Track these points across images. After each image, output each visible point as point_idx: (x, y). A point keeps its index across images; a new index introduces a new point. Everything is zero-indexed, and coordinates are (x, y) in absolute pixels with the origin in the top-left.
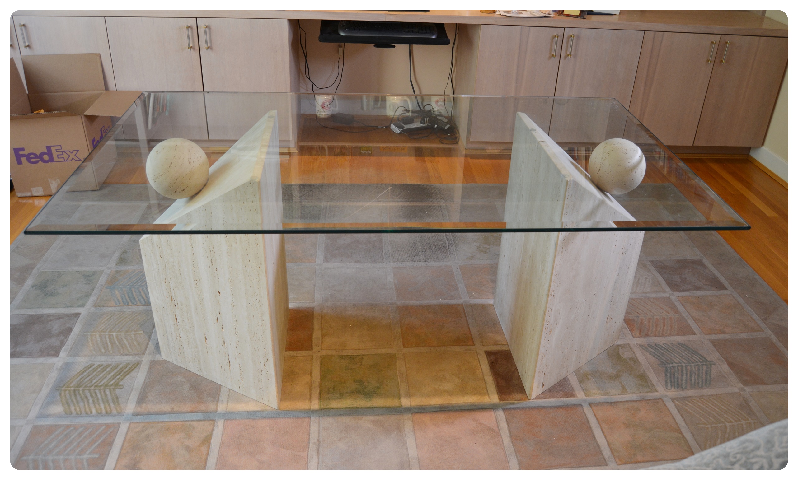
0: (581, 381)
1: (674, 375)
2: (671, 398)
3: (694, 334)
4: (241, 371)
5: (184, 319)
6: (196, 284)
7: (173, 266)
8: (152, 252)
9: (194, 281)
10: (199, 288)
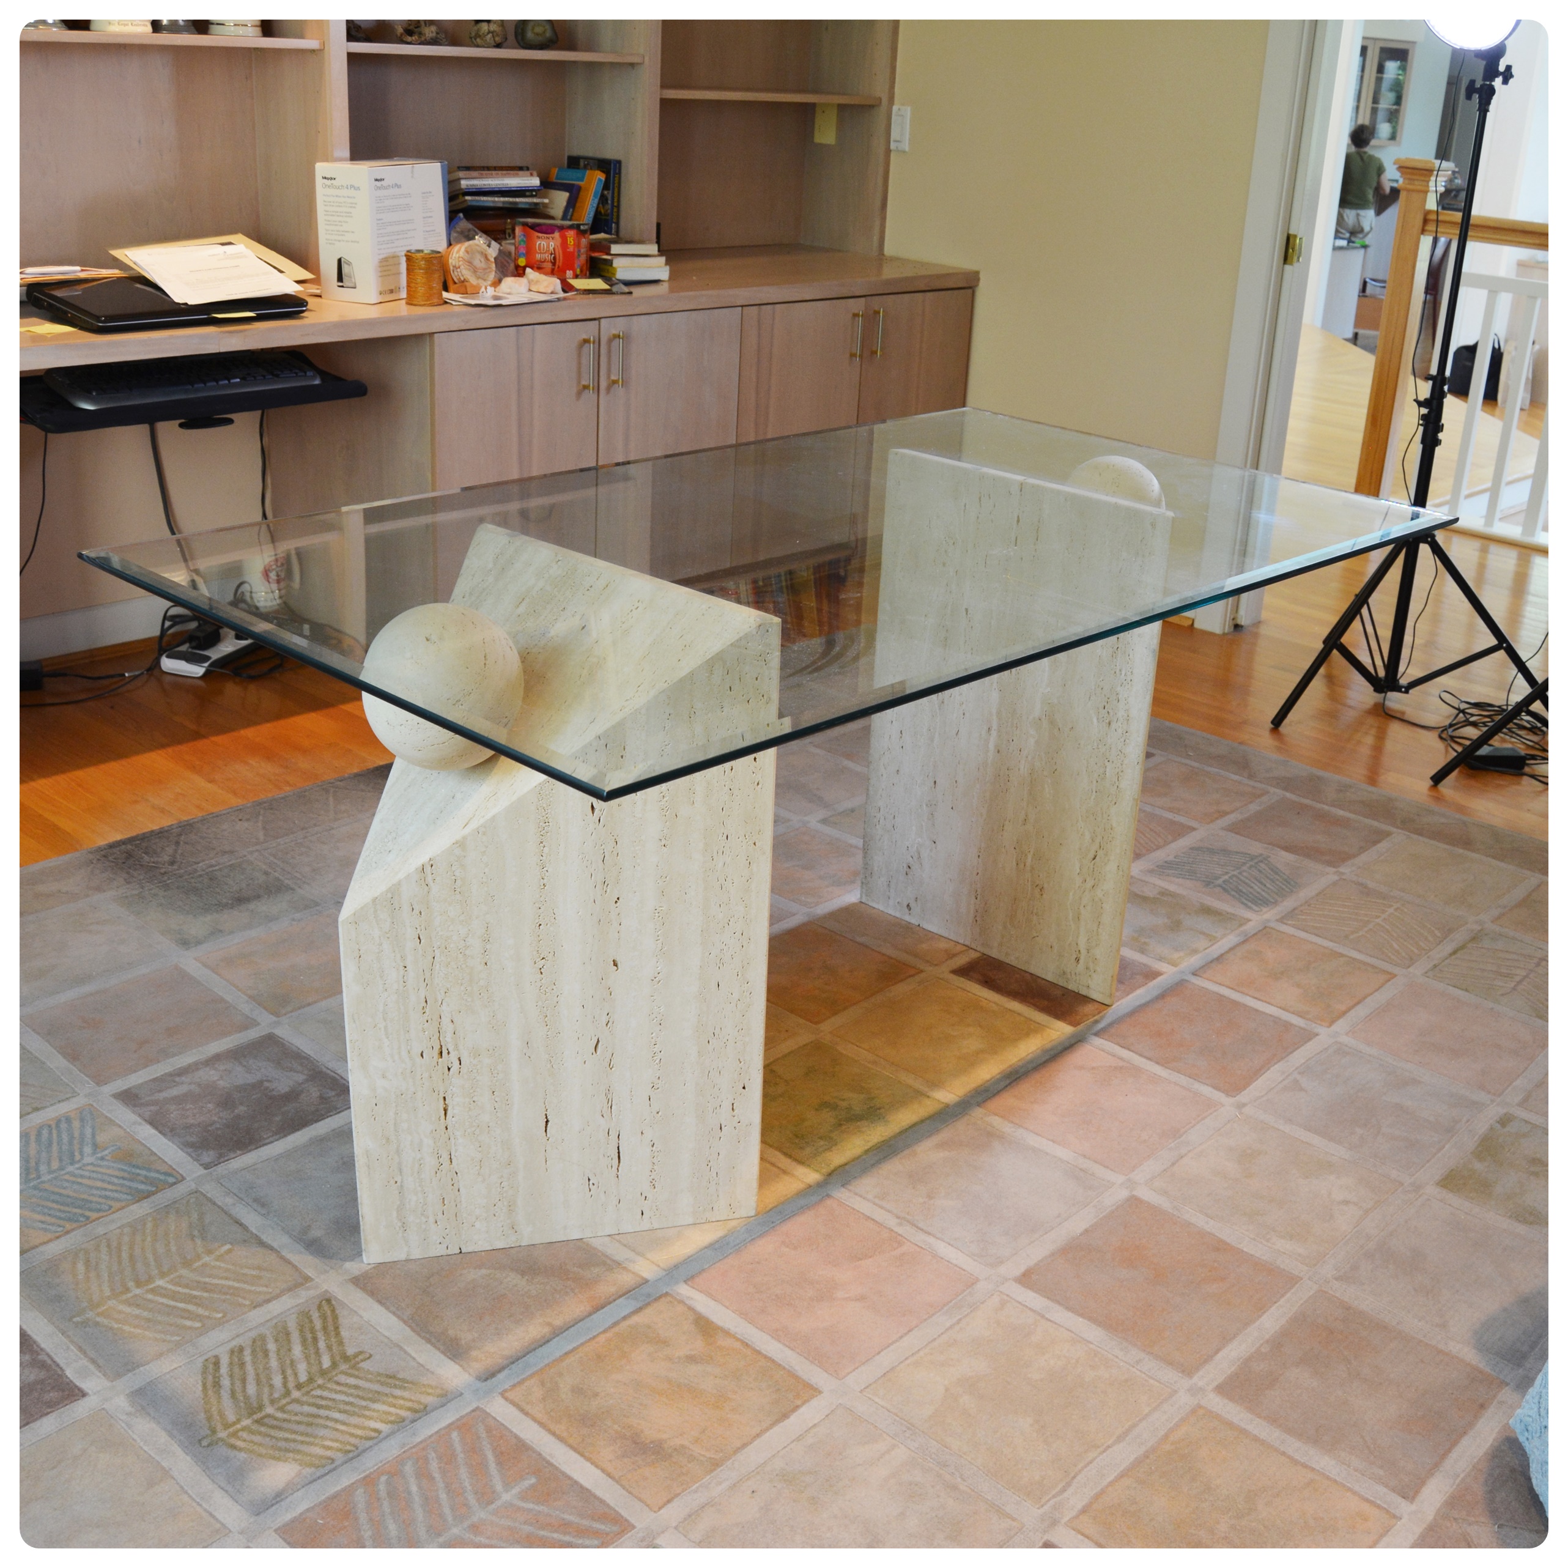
0: (1142, 951)
1: (1241, 891)
2: (1277, 920)
3: (1194, 829)
4: (655, 1160)
5: (475, 1099)
6: (539, 970)
7: (463, 949)
8: (388, 938)
9: (535, 963)
10: (547, 979)
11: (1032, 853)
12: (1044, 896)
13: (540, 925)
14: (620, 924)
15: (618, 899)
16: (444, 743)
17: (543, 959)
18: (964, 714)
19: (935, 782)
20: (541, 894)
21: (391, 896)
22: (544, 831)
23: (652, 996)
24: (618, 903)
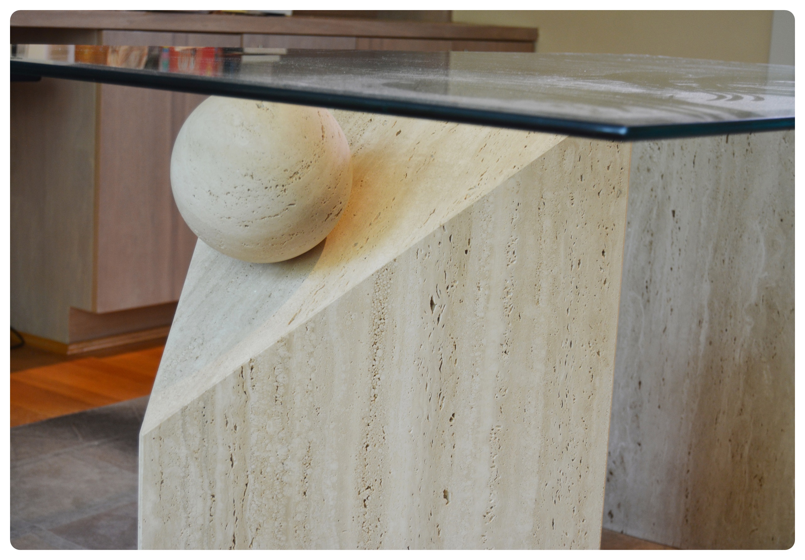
6: (363, 502)
7: (281, 474)
8: (196, 458)
9: (359, 494)
10: (372, 514)
13: (367, 446)
14: (454, 447)
15: (453, 415)
16: (277, 215)
17: (369, 487)
18: (672, 310)
19: (640, 383)
20: (371, 407)
21: (203, 405)
22: (379, 330)
23: (483, 536)
24: (453, 421)
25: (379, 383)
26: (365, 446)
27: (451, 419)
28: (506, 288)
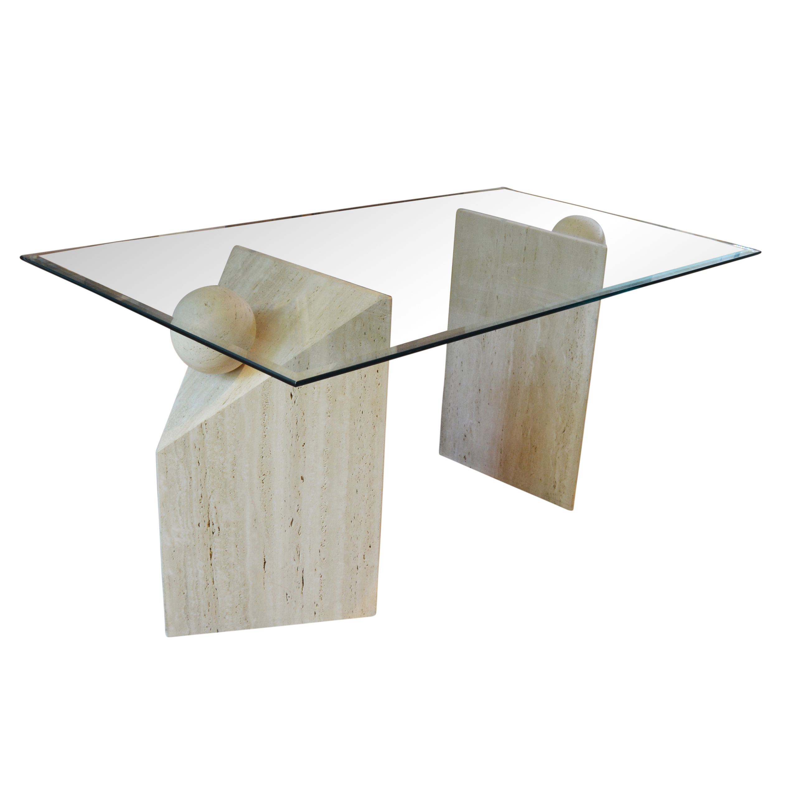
4: (322, 585)
5: (227, 549)
6: (262, 481)
7: (222, 469)
8: (182, 462)
9: (260, 477)
10: (266, 486)
11: (531, 429)
12: (537, 452)
13: (263, 457)
14: (305, 458)
15: (304, 444)
16: (214, 359)
17: (264, 475)
18: (495, 353)
19: (480, 390)
20: (263, 441)
21: (184, 440)
22: (265, 407)
23: (321, 496)
24: (304, 446)
25: (267, 430)
26: (262, 457)
27: (303, 446)
28: (328, 388)
